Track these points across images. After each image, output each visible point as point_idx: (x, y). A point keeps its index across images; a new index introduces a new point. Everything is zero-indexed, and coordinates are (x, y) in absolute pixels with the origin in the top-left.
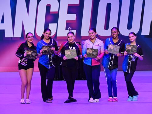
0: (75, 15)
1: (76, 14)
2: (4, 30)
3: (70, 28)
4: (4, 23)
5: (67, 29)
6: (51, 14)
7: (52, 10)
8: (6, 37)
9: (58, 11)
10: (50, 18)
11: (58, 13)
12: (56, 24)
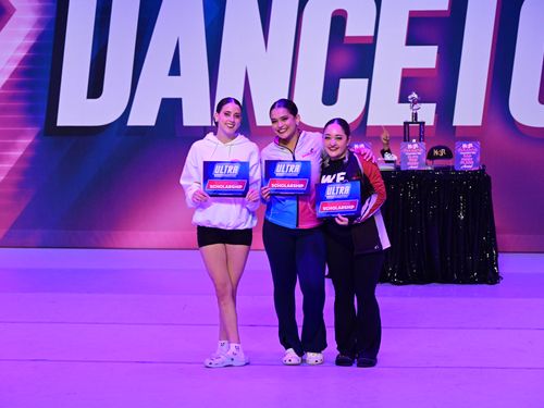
0: (435, 49)
1: (436, 47)
2: (180, 100)
3: (416, 96)
4: (179, 74)
5: (403, 99)
6: (347, 45)
7: (352, 30)
8: (185, 124)
9: (372, 34)
10: (344, 59)
11: (371, 42)
12: (367, 80)
